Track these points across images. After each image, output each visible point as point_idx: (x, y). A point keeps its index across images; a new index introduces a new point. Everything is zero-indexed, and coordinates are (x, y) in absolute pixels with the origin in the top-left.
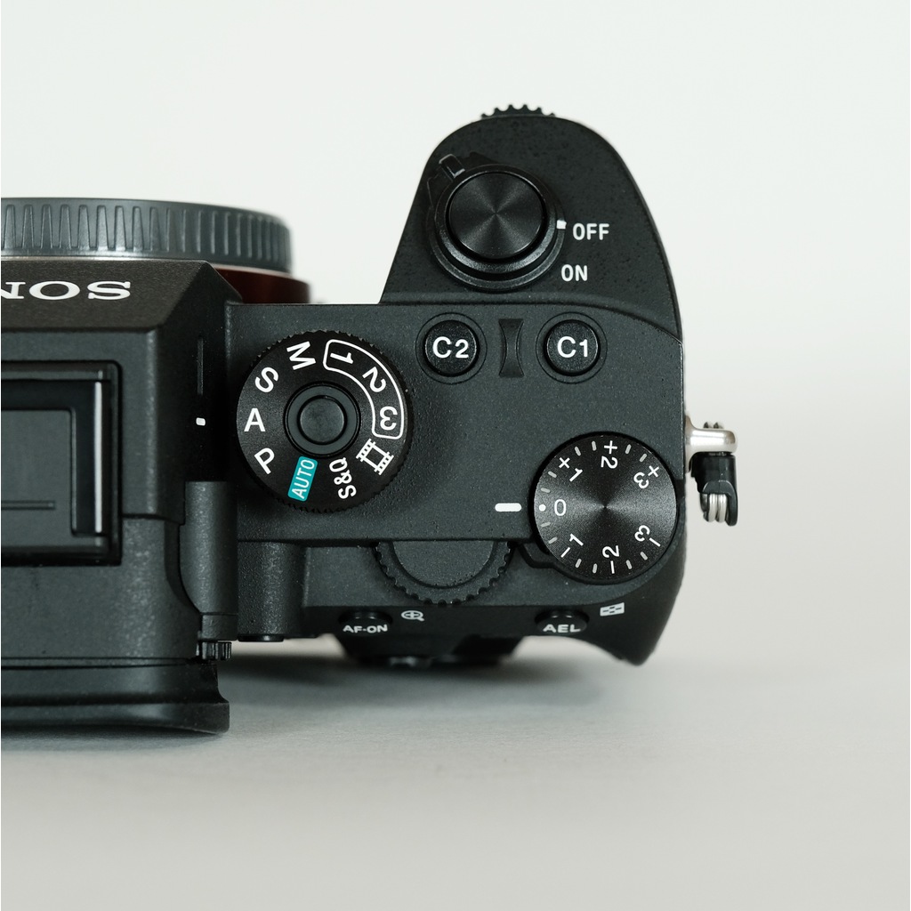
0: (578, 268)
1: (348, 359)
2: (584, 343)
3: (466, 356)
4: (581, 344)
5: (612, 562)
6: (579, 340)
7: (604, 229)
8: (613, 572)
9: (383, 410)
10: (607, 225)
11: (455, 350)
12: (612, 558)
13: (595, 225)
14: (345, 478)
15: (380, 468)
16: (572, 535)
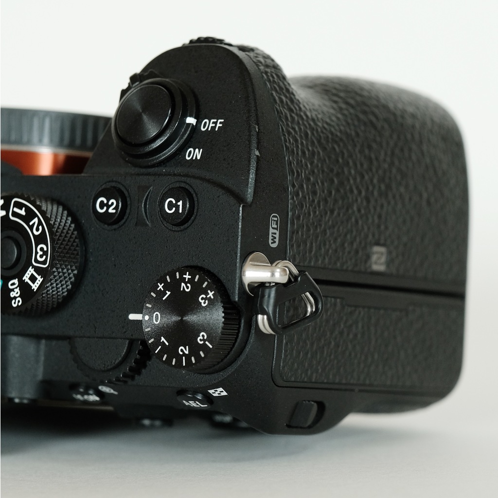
0: (197, 150)
1: (23, 212)
2: (180, 203)
3: (114, 211)
4: (179, 204)
5: (184, 358)
6: (177, 201)
7: (220, 123)
8: (184, 365)
9: (40, 246)
10: (222, 121)
11: (108, 207)
12: (184, 354)
13: (215, 120)
14: (16, 293)
15: (35, 287)
16: (162, 338)
